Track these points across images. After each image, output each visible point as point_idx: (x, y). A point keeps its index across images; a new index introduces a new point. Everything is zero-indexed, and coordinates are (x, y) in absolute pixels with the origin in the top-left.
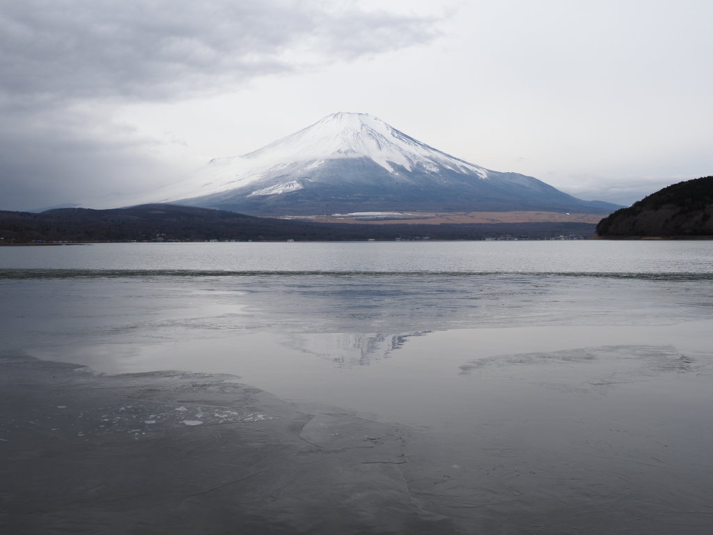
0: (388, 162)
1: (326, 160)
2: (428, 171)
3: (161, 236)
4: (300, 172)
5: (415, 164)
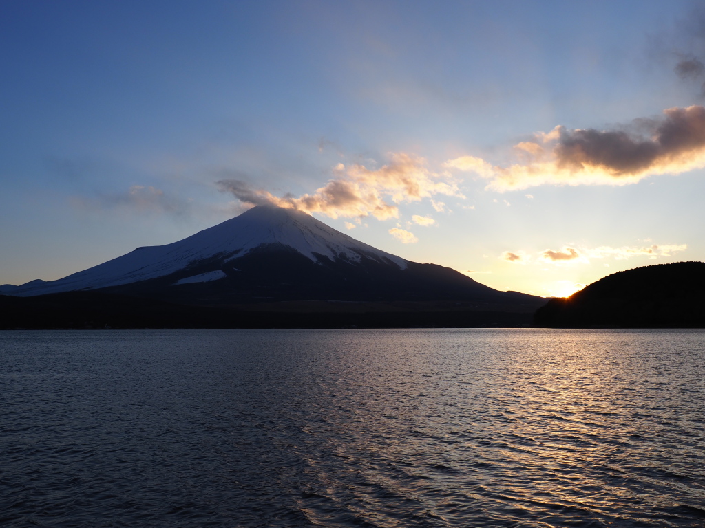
0: (312, 253)
1: (251, 249)
2: (351, 261)
4: (226, 261)
5: (338, 254)
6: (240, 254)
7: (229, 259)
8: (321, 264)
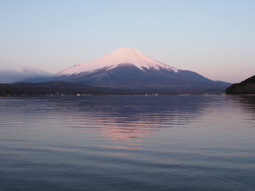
0: (141, 66)
1: (117, 65)
4: (108, 69)
5: (151, 67)
6: (113, 67)
8: (144, 70)
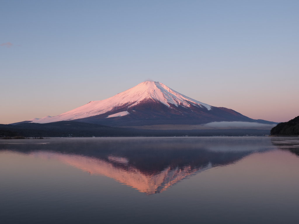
0: (167, 103)
1: (140, 101)
2: (185, 106)
3: (71, 135)
4: (129, 107)
5: (179, 103)
7: (131, 106)
8: (172, 108)
